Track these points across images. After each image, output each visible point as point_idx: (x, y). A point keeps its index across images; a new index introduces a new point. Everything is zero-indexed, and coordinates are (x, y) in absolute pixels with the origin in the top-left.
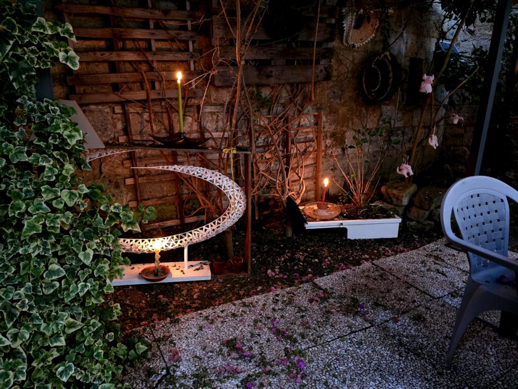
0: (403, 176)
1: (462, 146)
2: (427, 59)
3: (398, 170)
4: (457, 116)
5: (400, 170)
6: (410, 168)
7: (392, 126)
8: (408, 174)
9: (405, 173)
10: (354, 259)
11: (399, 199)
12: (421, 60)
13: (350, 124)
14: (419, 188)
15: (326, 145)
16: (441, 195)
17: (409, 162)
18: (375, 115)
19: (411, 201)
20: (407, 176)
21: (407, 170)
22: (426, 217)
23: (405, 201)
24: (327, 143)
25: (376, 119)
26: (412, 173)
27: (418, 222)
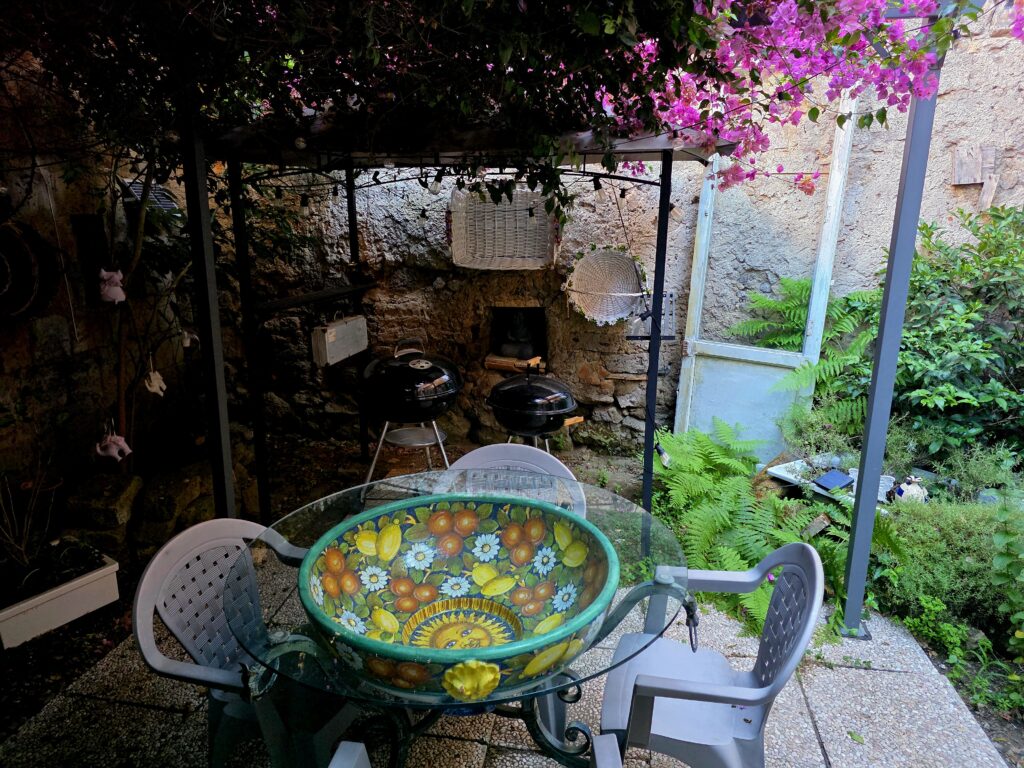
3: (98, 449)
5: (103, 449)
6: (122, 442)
9: (114, 452)
14: (145, 483)
17: (116, 430)
19: (136, 514)
21: (118, 446)
23: (124, 517)
26: (128, 450)
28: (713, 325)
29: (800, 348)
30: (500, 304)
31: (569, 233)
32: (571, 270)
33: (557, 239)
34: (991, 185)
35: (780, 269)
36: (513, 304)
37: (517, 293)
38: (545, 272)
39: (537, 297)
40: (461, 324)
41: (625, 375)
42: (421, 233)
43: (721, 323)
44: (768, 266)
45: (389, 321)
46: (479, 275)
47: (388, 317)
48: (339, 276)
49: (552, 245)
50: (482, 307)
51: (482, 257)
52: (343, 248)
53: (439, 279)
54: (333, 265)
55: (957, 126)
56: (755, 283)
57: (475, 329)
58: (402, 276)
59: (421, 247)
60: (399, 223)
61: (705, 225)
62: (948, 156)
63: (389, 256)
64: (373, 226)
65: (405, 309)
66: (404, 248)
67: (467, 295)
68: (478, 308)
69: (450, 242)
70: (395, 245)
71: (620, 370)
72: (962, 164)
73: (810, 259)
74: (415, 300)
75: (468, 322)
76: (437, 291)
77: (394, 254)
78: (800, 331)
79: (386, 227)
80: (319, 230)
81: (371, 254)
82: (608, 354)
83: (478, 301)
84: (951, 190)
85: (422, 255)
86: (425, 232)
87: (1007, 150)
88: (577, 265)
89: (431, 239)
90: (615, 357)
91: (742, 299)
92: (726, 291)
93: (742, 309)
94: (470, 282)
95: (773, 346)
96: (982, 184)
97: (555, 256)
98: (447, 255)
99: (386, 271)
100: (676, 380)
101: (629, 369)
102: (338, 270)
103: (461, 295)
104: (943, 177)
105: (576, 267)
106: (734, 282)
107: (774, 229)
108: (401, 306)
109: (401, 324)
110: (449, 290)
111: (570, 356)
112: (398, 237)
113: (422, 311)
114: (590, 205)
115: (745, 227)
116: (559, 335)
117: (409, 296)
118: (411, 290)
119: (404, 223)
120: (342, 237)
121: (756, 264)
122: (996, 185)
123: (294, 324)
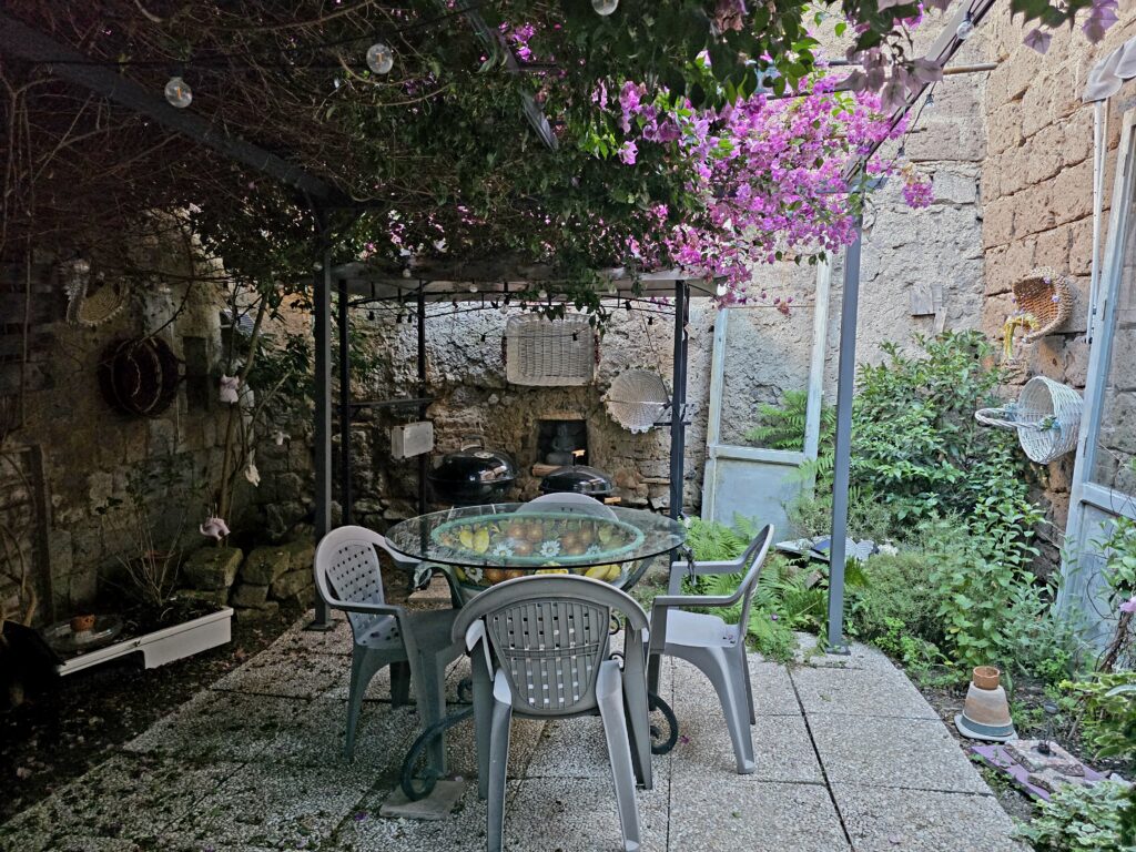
0: (215, 538)
1: (288, 470)
2: (211, 339)
3: (202, 530)
4: (281, 433)
5: (206, 529)
6: (222, 522)
7: (171, 453)
8: (221, 533)
9: (215, 532)
10: (174, 696)
11: (220, 577)
12: (202, 340)
13: (95, 460)
14: (246, 554)
15: (53, 507)
16: (282, 556)
17: (218, 513)
18: (139, 438)
19: (239, 579)
20: (219, 538)
21: (219, 526)
22: (265, 596)
23: (229, 580)
24: (53, 501)
25: (141, 445)
26: (227, 531)
27: (255, 608)
28: (731, 433)
29: (801, 448)
30: (547, 417)
31: (606, 356)
32: (610, 386)
33: (597, 359)
34: (941, 315)
35: (782, 383)
36: (559, 417)
37: (562, 407)
38: (586, 388)
39: (580, 411)
40: (513, 436)
41: (657, 479)
42: (479, 356)
43: (738, 432)
44: (773, 381)
45: (447, 434)
46: (529, 392)
47: (447, 430)
48: (404, 394)
49: (592, 365)
50: (531, 420)
51: (533, 375)
52: (409, 369)
53: (494, 396)
54: (399, 384)
55: (911, 270)
56: (763, 396)
57: (524, 439)
58: (460, 394)
59: (478, 368)
60: (459, 347)
61: (719, 350)
62: (906, 294)
63: (450, 377)
64: (437, 350)
65: (462, 422)
66: (463, 369)
67: (518, 410)
68: (527, 420)
69: (505, 363)
70: (456, 367)
71: (653, 475)
72: (917, 299)
73: (805, 375)
74: (472, 414)
75: (519, 433)
76: (491, 406)
77: (455, 374)
78: (801, 434)
79: (448, 352)
80: (389, 355)
81: (433, 374)
82: (643, 460)
83: (528, 414)
84: (911, 319)
85: (479, 375)
86: (483, 355)
87: (951, 289)
88: (614, 382)
89: (488, 362)
90: (649, 463)
91: (754, 410)
92: (741, 404)
93: (754, 419)
94: (522, 397)
95: (780, 448)
96: (934, 315)
97: (595, 375)
98: (501, 374)
99: (447, 389)
100: (701, 482)
101: (660, 473)
102: (403, 389)
103: (513, 410)
104: (904, 309)
105: (613, 384)
106: (747, 396)
107: (776, 351)
108: (459, 420)
109: (458, 435)
110: (502, 405)
111: (609, 462)
112: (459, 360)
113: (478, 424)
114: (624, 333)
115: (752, 350)
116: (599, 444)
117: (466, 411)
118: (468, 406)
119: (464, 348)
120: (408, 360)
121: (763, 380)
122: (944, 315)
123: (361, 437)
